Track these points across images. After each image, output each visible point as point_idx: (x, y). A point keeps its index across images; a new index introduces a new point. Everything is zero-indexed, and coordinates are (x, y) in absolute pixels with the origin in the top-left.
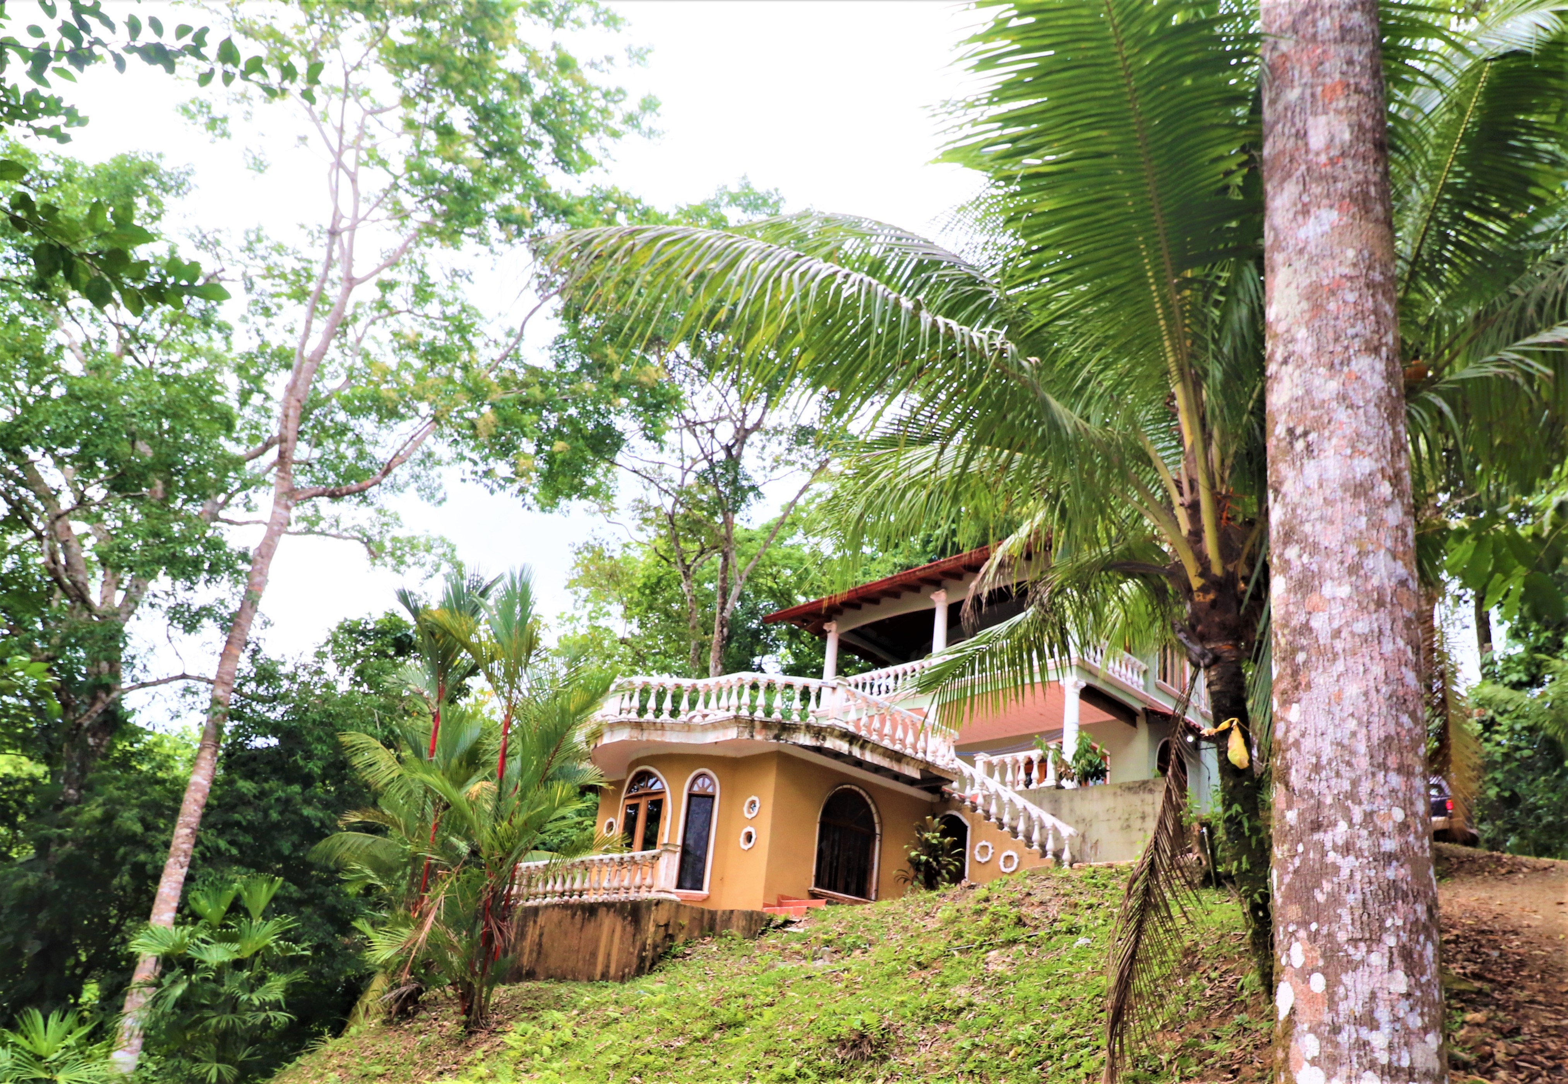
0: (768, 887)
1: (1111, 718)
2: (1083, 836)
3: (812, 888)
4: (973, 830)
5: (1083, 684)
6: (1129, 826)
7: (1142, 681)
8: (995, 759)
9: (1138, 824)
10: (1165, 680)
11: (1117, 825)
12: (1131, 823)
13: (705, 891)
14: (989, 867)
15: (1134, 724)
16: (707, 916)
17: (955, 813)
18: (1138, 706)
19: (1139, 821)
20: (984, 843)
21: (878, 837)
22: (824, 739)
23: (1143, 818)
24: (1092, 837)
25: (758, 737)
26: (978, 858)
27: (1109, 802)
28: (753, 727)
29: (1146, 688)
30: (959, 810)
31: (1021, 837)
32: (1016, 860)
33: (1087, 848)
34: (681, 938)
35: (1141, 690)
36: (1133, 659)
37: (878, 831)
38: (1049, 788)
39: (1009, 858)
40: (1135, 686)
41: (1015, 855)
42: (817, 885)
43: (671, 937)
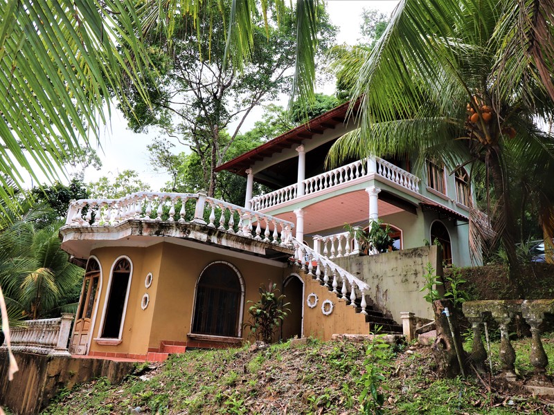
0: (153, 337)
1: (402, 210)
2: (378, 287)
3: (190, 334)
4: (306, 286)
5: (379, 190)
6: (407, 280)
7: (417, 188)
8: (324, 239)
9: (412, 278)
10: (432, 187)
11: (399, 279)
12: (408, 277)
13: (120, 339)
14: (316, 311)
15: (415, 213)
16: (95, 364)
17: (296, 275)
18: (416, 202)
19: (413, 276)
20: (312, 294)
21: (243, 294)
22: (189, 232)
23: (416, 274)
24: (384, 287)
25: (145, 234)
26: (309, 305)
27: (393, 264)
28: (142, 227)
29: (420, 192)
30: (298, 272)
31: (335, 290)
32: (332, 306)
33: (380, 295)
34: (70, 385)
35: (418, 193)
36: (411, 175)
37: (243, 290)
38: (355, 255)
39: (327, 304)
40: (414, 191)
41: (331, 303)
42: (193, 332)
43: (62, 385)
